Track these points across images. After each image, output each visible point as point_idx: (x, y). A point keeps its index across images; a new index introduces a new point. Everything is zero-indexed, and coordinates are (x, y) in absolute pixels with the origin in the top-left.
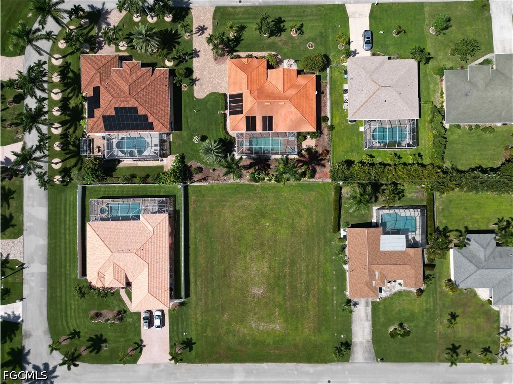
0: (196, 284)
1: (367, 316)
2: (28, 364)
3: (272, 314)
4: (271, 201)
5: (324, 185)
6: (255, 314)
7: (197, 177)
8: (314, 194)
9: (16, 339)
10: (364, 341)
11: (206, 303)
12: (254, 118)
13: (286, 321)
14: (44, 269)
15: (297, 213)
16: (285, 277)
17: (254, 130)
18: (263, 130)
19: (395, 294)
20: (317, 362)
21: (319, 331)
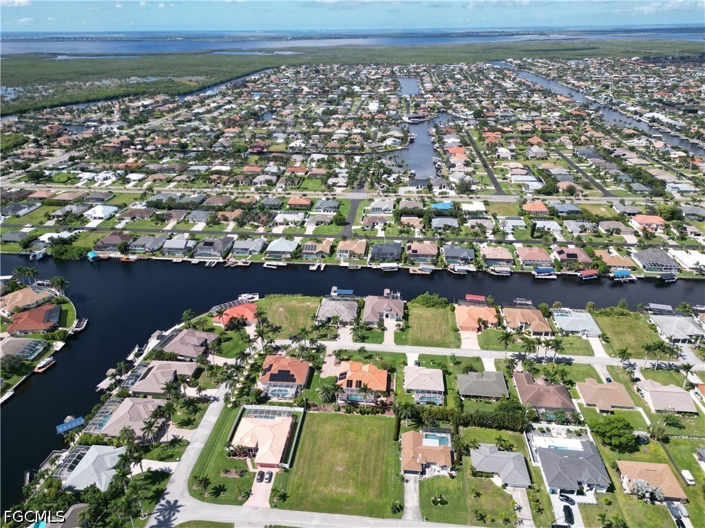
0: (299, 460)
1: (416, 490)
2: (164, 499)
3: (347, 483)
4: (357, 423)
5: (390, 419)
6: (336, 482)
7: (312, 408)
8: (384, 422)
9: (163, 483)
10: (414, 506)
11: (302, 473)
12: (352, 381)
13: (357, 488)
14: (202, 446)
15: (372, 430)
16: (359, 462)
17: (351, 387)
18: (356, 387)
19: (435, 477)
20: (377, 517)
21: (380, 496)
